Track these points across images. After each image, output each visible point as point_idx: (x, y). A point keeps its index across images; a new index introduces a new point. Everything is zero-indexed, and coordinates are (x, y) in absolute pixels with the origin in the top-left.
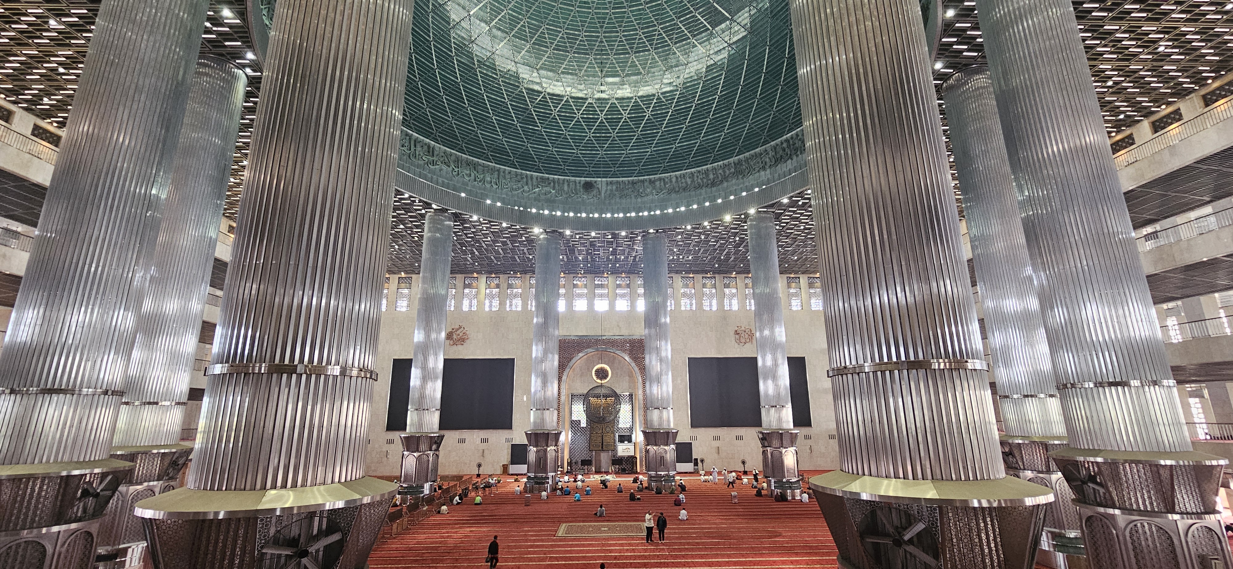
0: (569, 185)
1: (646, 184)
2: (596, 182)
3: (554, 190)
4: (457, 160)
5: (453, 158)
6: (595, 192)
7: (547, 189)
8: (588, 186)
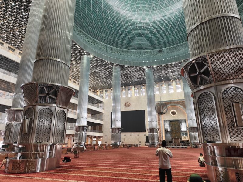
0: (154, 52)
1: (180, 46)
2: (162, 49)
3: (149, 54)
4: (120, 50)
5: (118, 50)
6: (163, 52)
7: (147, 54)
8: (160, 51)
